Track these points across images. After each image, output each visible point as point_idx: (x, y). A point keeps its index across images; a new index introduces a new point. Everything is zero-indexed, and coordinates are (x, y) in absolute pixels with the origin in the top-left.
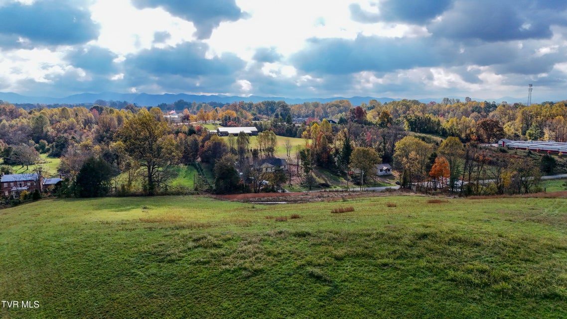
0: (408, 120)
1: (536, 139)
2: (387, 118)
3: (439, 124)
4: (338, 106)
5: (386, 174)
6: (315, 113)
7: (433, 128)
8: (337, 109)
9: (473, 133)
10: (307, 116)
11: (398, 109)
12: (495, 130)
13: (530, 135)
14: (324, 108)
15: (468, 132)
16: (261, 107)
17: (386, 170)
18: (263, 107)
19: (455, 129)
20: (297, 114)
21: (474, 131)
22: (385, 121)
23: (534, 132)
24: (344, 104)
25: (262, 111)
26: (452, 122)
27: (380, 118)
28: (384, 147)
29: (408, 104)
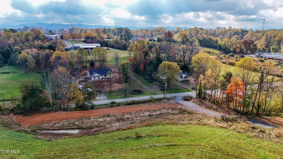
0: (198, 39)
1: (276, 51)
2: (186, 38)
3: (217, 42)
4: (159, 31)
5: (184, 80)
6: (146, 35)
7: (213, 44)
8: (158, 33)
9: (237, 48)
10: (141, 37)
11: (192, 33)
12: (251, 46)
13: (273, 49)
14: (151, 32)
15: (235, 47)
16: (115, 31)
17: (185, 77)
18: (116, 31)
19: (227, 45)
20: (136, 35)
21: (238, 47)
22: (184, 40)
23: (275, 47)
24: (162, 30)
25: (116, 33)
26: (225, 41)
27: (181, 38)
28: (184, 59)
29: (198, 30)
